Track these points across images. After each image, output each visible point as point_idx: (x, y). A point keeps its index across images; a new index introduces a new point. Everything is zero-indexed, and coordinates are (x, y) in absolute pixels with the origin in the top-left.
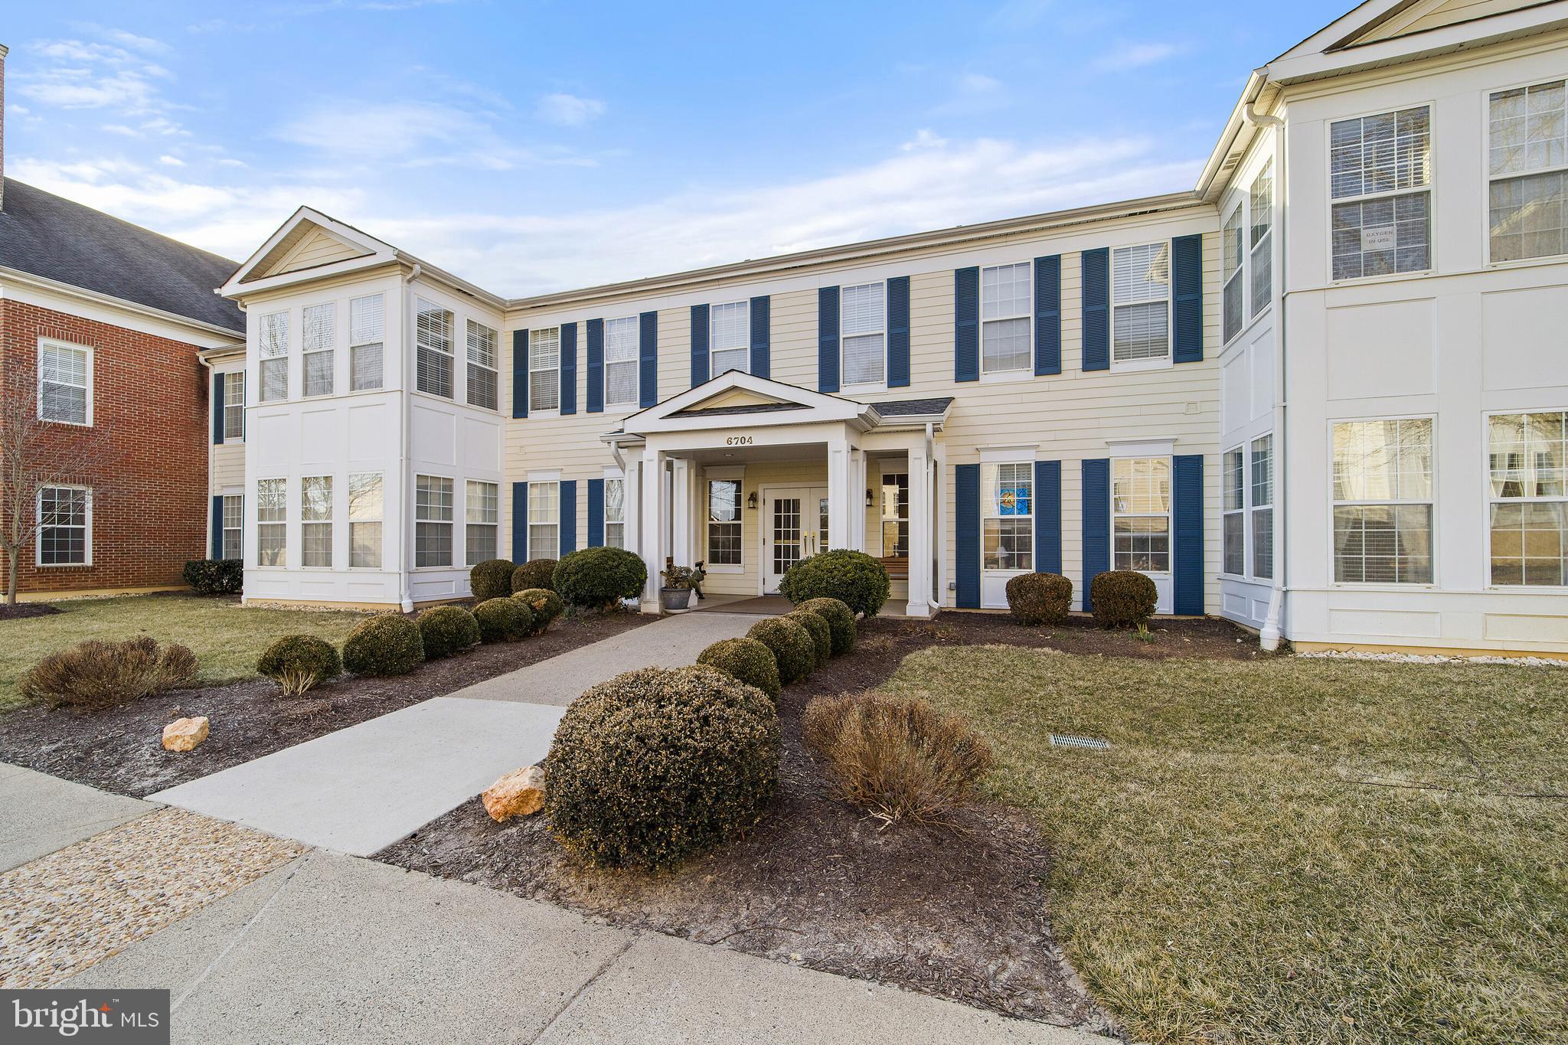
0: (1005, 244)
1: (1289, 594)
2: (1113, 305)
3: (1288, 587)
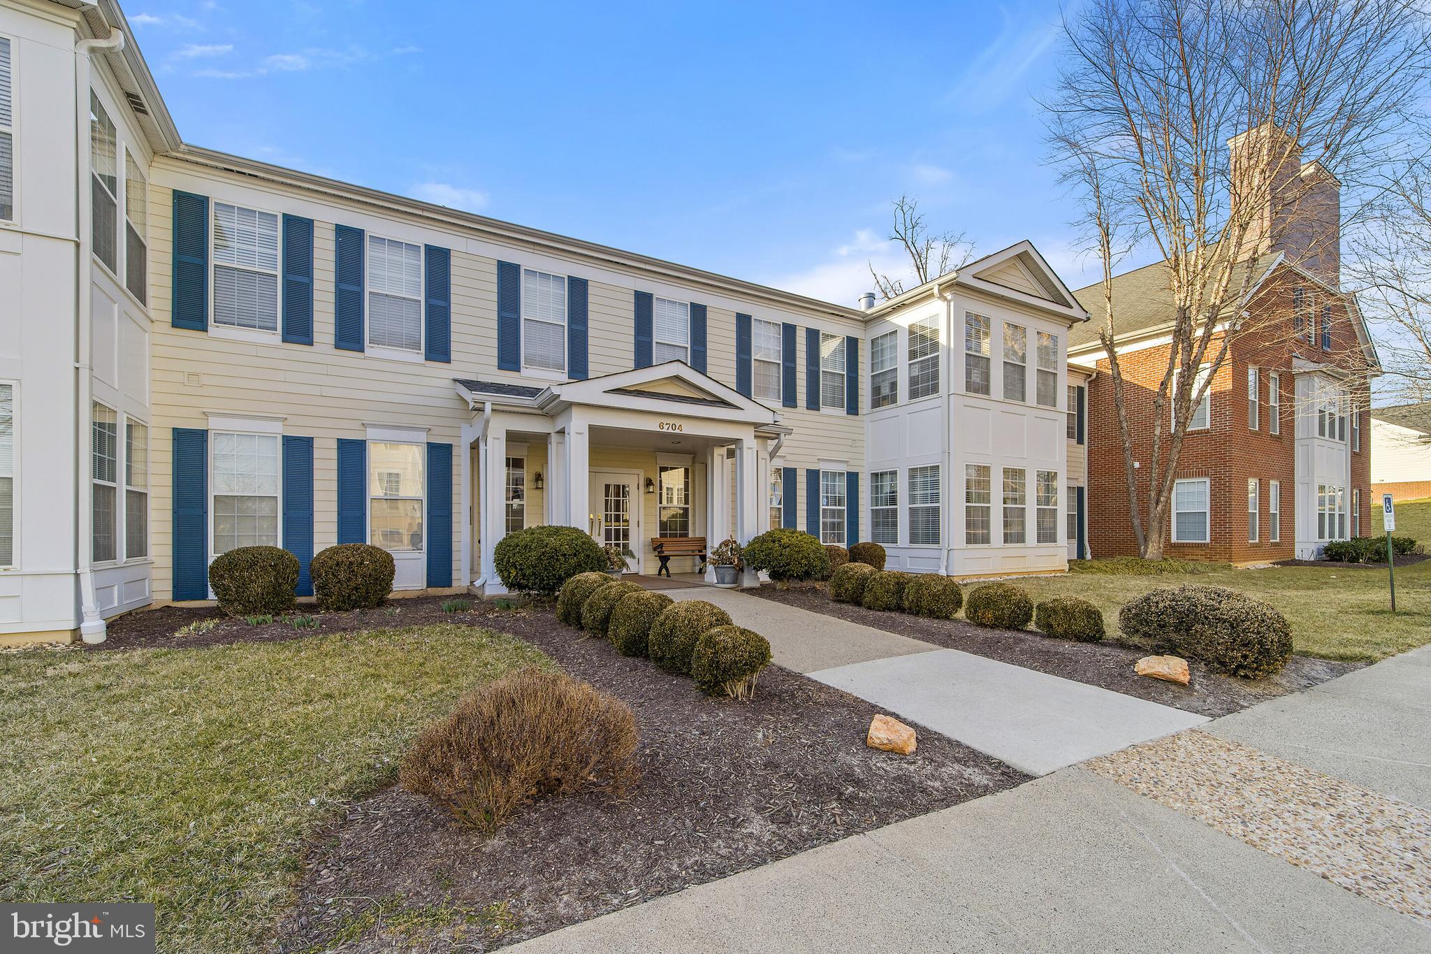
0: (767, 310)
2: (821, 369)
3: (951, 547)
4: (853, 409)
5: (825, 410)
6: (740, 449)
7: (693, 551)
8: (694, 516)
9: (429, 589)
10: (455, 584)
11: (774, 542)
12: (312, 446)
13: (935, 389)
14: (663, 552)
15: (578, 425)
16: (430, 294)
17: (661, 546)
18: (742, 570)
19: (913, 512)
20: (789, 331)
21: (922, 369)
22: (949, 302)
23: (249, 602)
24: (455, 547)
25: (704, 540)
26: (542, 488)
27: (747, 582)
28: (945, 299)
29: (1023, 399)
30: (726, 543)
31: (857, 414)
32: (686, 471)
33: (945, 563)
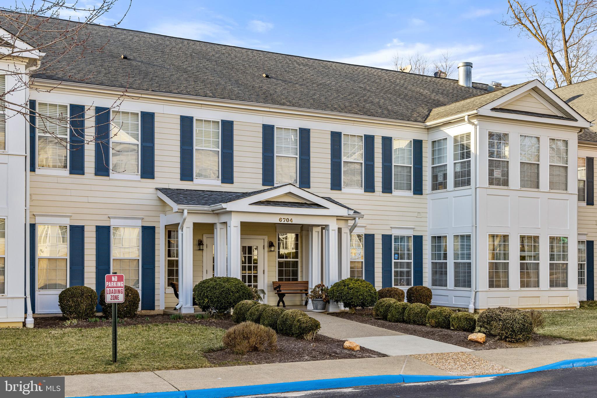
0: (353, 124)
1: (477, 293)
2: (393, 164)
3: (477, 290)
4: (418, 190)
5: (395, 192)
6: (328, 230)
7: (301, 290)
8: (302, 267)
9: (142, 311)
10: (156, 308)
11: (345, 286)
12: (84, 231)
13: (468, 183)
14: (280, 291)
15: (235, 222)
16: (143, 140)
17: (279, 287)
18: (328, 302)
19: (456, 265)
20: (369, 140)
21: (462, 167)
22: (476, 125)
23: (80, 313)
24: (156, 286)
25: (307, 283)
26: (203, 250)
27: (332, 309)
28: (473, 124)
29: (538, 187)
30: (318, 286)
31: (422, 194)
32: (297, 236)
33: (473, 301)
